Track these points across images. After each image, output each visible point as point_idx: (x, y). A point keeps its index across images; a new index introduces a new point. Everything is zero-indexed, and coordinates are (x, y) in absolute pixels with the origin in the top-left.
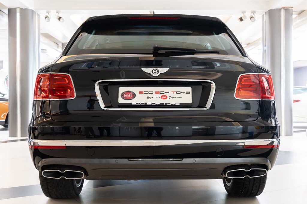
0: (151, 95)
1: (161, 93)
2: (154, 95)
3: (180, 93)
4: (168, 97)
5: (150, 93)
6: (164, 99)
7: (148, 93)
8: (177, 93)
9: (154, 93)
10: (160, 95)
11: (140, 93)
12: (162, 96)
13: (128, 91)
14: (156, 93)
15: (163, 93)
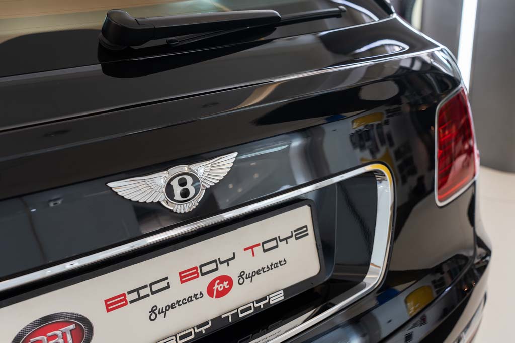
0: (161, 300)
1: (205, 269)
2: (178, 291)
3: (273, 243)
4: (235, 280)
5: (155, 288)
6: (221, 294)
7: (147, 291)
8: (267, 246)
9: (174, 280)
10: (201, 284)
11: (113, 304)
12: (212, 284)
13: (46, 319)
14: (186, 276)
15: (213, 266)
